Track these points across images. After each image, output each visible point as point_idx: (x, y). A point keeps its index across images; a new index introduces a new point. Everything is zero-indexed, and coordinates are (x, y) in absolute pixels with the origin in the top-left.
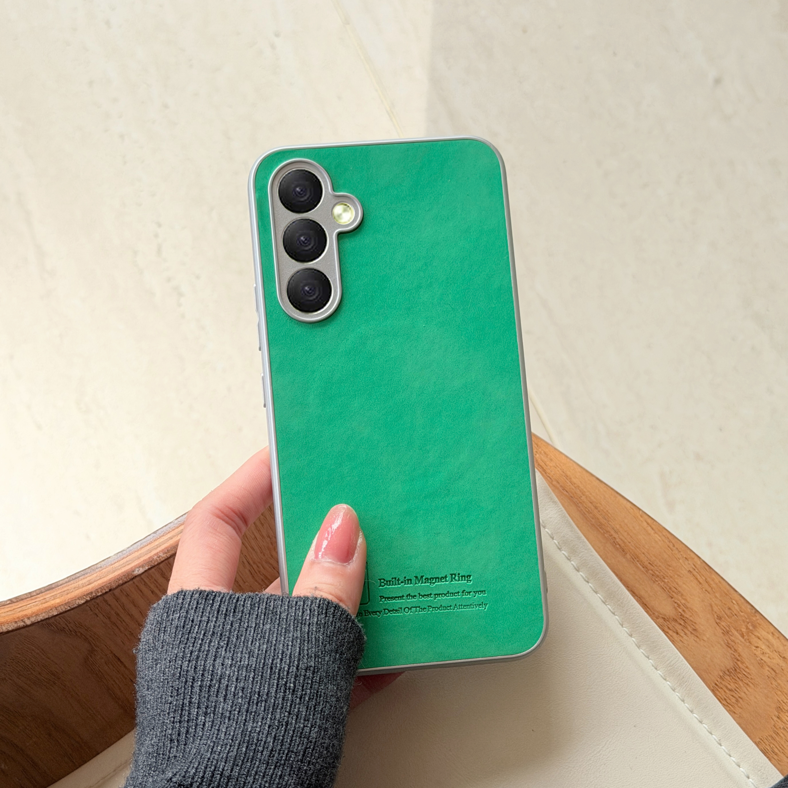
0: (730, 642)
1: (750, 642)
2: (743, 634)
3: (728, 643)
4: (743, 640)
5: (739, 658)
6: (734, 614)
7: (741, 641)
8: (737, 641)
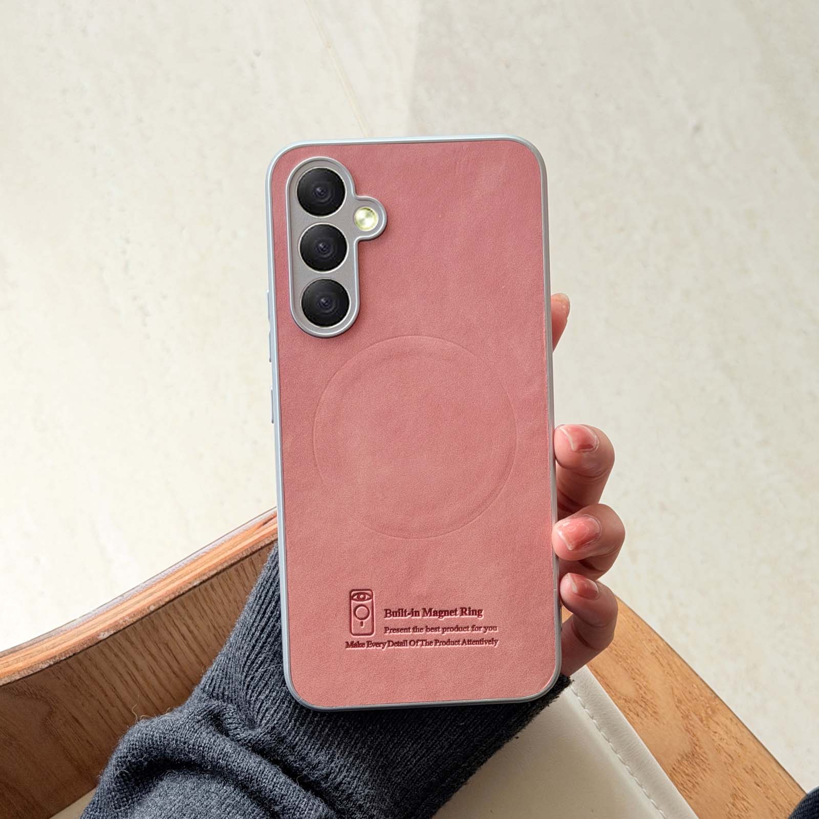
0: (689, 726)
1: (709, 728)
2: (702, 718)
3: (687, 727)
4: (702, 725)
5: (698, 743)
6: (694, 698)
7: (700, 726)
8: (696, 726)
